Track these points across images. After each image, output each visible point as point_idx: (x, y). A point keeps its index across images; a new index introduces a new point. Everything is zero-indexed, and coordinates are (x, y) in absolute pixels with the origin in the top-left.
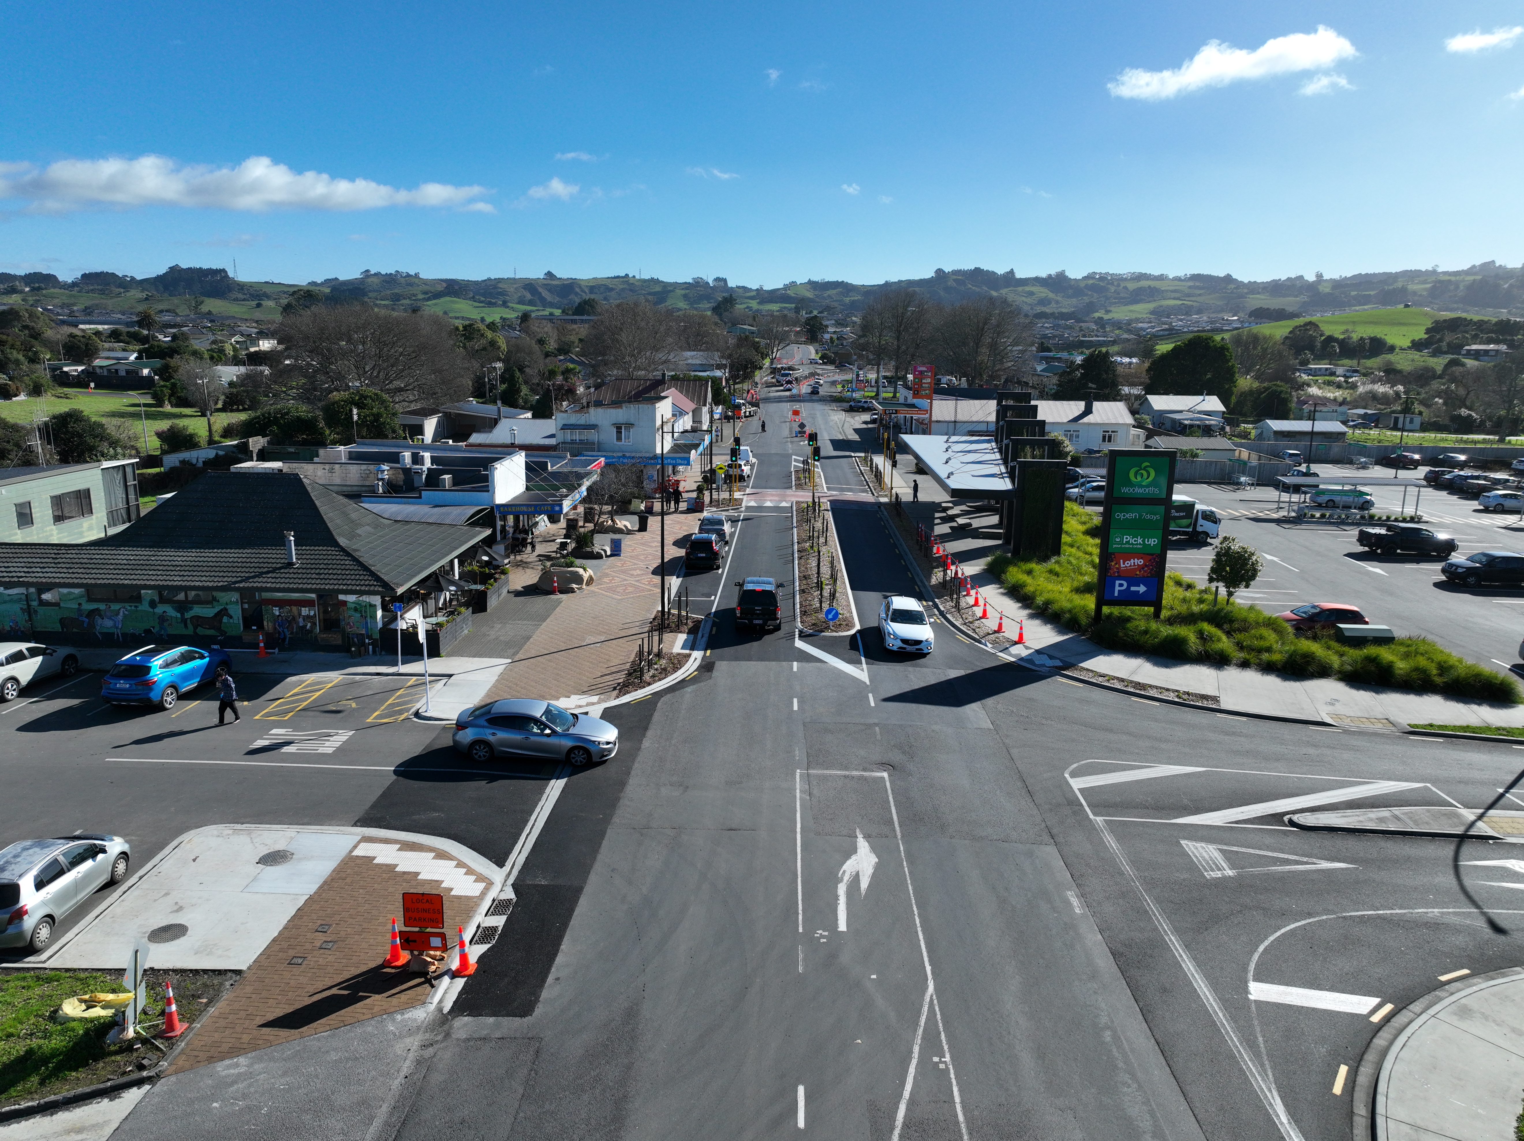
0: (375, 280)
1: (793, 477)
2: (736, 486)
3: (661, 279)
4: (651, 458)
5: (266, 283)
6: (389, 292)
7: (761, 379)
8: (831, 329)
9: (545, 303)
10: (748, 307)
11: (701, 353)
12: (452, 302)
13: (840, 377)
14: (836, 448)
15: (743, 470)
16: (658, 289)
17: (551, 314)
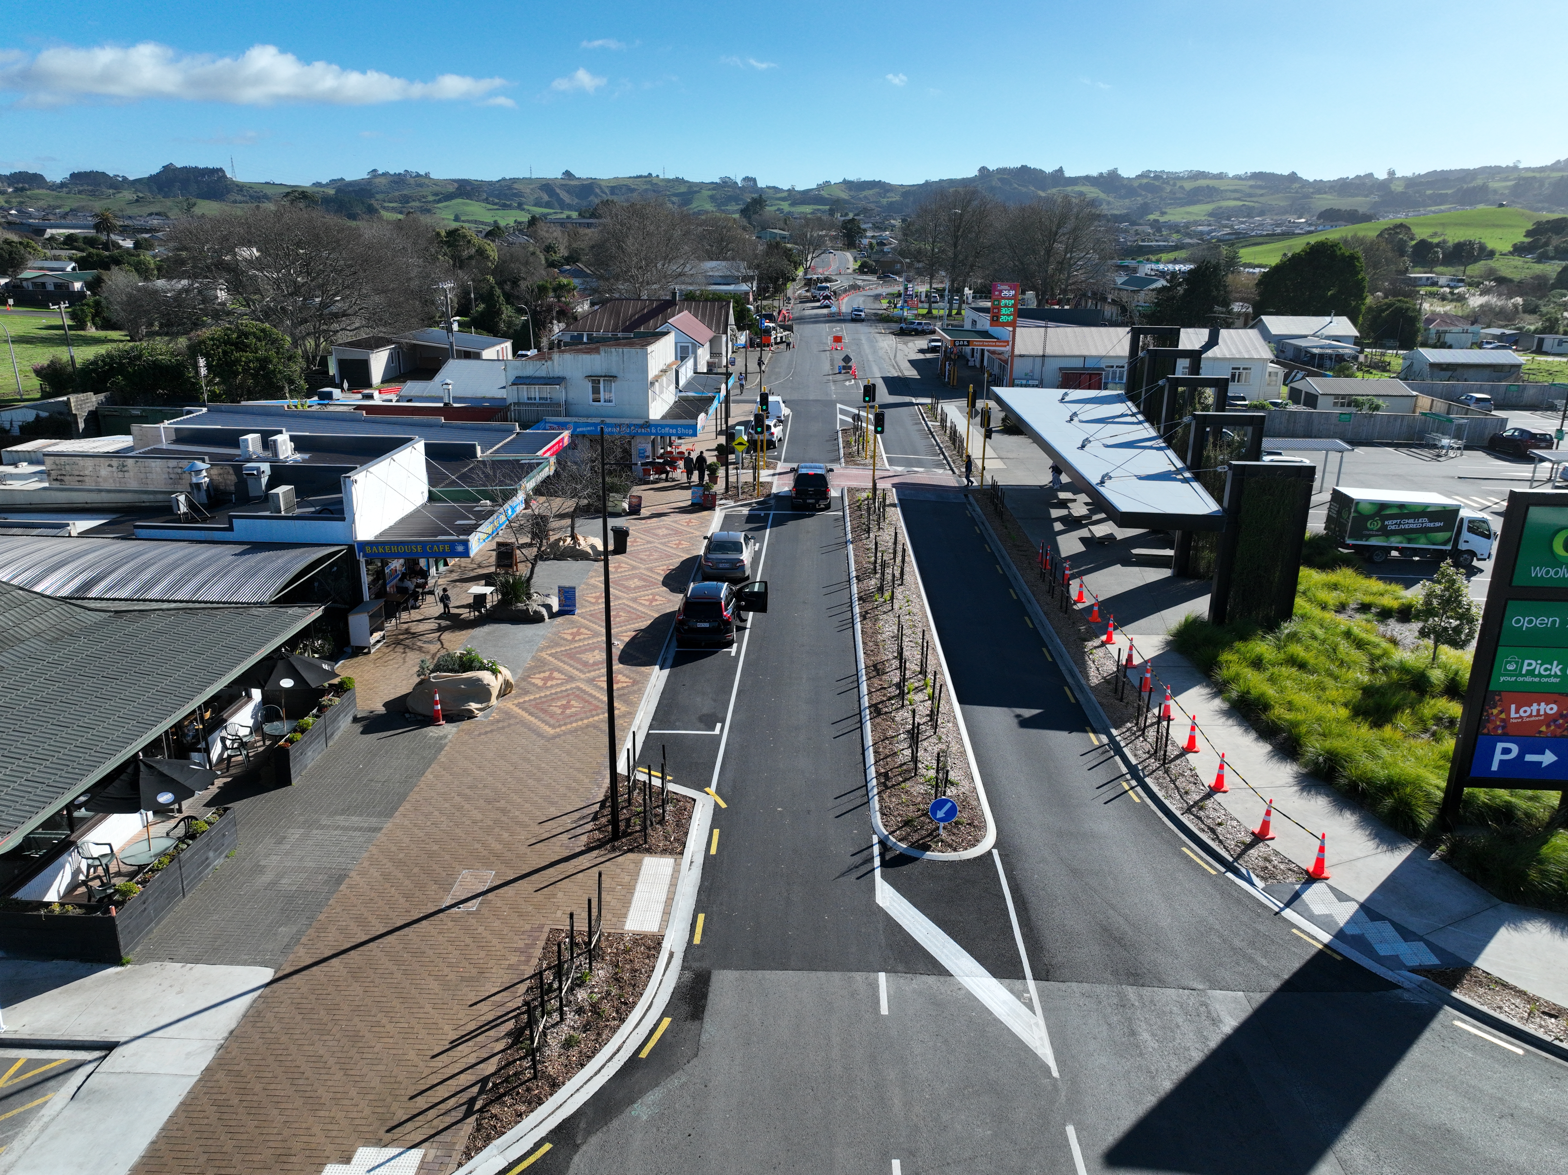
0: (383, 180)
1: (841, 440)
2: (764, 457)
3: (686, 179)
4: (642, 426)
5: (267, 183)
6: (397, 194)
7: (794, 293)
8: (869, 234)
9: (563, 206)
10: (778, 210)
11: (724, 263)
12: (464, 204)
13: (884, 290)
14: (891, 392)
15: (772, 434)
16: (683, 189)
17: (568, 217)
